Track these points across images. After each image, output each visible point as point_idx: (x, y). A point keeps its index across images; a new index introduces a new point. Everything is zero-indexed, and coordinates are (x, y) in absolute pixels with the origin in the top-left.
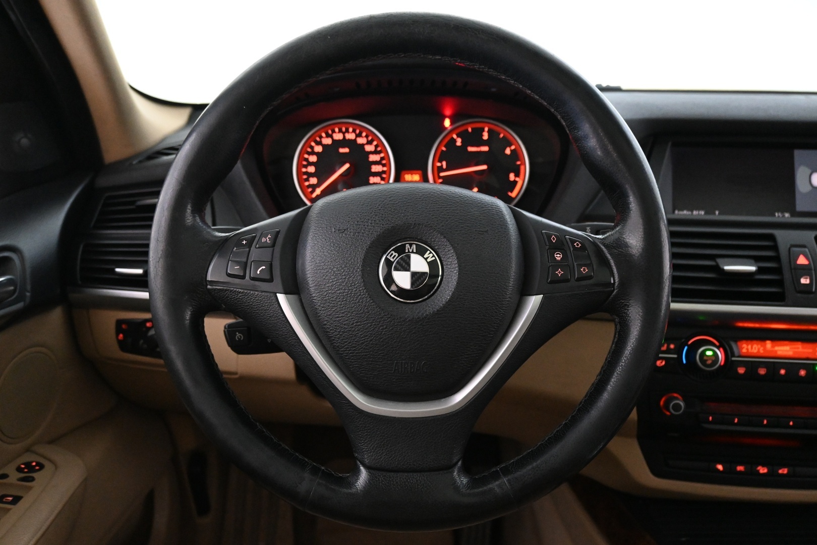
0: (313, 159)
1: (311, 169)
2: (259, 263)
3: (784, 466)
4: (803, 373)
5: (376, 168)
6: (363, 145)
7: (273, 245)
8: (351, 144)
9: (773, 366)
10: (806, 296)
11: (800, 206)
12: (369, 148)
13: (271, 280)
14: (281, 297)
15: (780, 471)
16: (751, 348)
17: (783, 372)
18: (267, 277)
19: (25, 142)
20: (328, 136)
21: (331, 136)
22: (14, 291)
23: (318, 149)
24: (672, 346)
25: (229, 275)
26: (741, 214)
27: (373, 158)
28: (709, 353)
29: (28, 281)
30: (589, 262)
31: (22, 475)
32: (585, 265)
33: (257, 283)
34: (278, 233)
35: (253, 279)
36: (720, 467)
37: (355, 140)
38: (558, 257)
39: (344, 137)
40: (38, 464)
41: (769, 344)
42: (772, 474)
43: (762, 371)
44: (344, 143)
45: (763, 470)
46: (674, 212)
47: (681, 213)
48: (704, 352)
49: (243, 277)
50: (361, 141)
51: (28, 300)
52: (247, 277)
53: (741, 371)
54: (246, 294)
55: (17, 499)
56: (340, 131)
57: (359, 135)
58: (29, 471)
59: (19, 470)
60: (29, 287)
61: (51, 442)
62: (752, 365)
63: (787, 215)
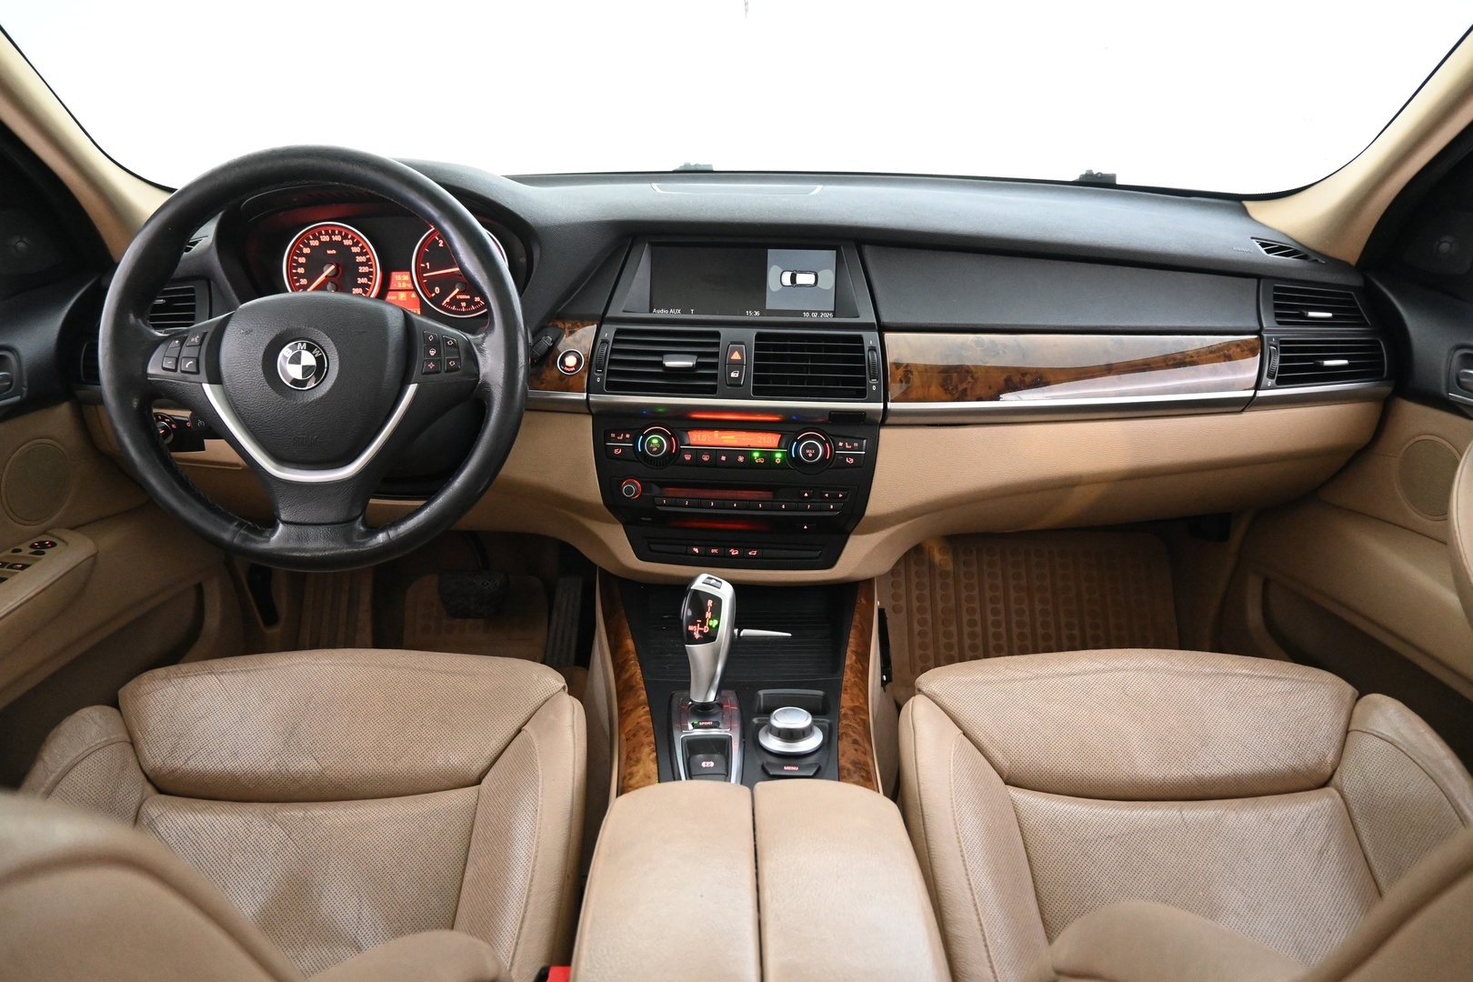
0: (302, 260)
1: (301, 270)
2: (188, 358)
3: (754, 549)
4: (741, 459)
5: (363, 269)
6: (350, 246)
7: (201, 344)
8: (338, 245)
9: (715, 452)
10: (735, 388)
11: (769, 306)
12: (355, 250)
13: (198, 372)
14: (206, 387)
15: (750, 553)
16: (699, 438)
17: (723, 458)
18: (194, 370)
19: (21, 245)
20: (315, 238)
21: (319, 240)
22: (10, 386)
23: (306, 250)
24: (628, 436)
25: (164, 369)
26: (715, 314)
27: (359, 259)
28: (655, 441)
29: (25, 377)
30: (457, 357)
31: (33, 550)
32: (453, 360)
33: (186, 375)
34: (206, 333)
35: (182, 372)
36: (696, 550)
37: (342, 242)
38: (432, 353)
39: (331, 238)
40: (50, 543)
41: (716, 434)
42: (742, 556)
43: (706, 458)
44: (331, 244)
45: (734, 552)
46: (651, 311)
47: (659, 311)
48: (650, 442)
49: (175, 370)
50: (346, 242)
51: (25, 395)
52: (179, 370)
53: (688, 457)
54: (178, 384)
55: (24, 567)
56: (327, 233)
57: (345, 237)
58: (40, 549)
59: (32, 546)
60: (25, 383)
61: (72, 529)
62: (697, 453)
63: (757, 313)
